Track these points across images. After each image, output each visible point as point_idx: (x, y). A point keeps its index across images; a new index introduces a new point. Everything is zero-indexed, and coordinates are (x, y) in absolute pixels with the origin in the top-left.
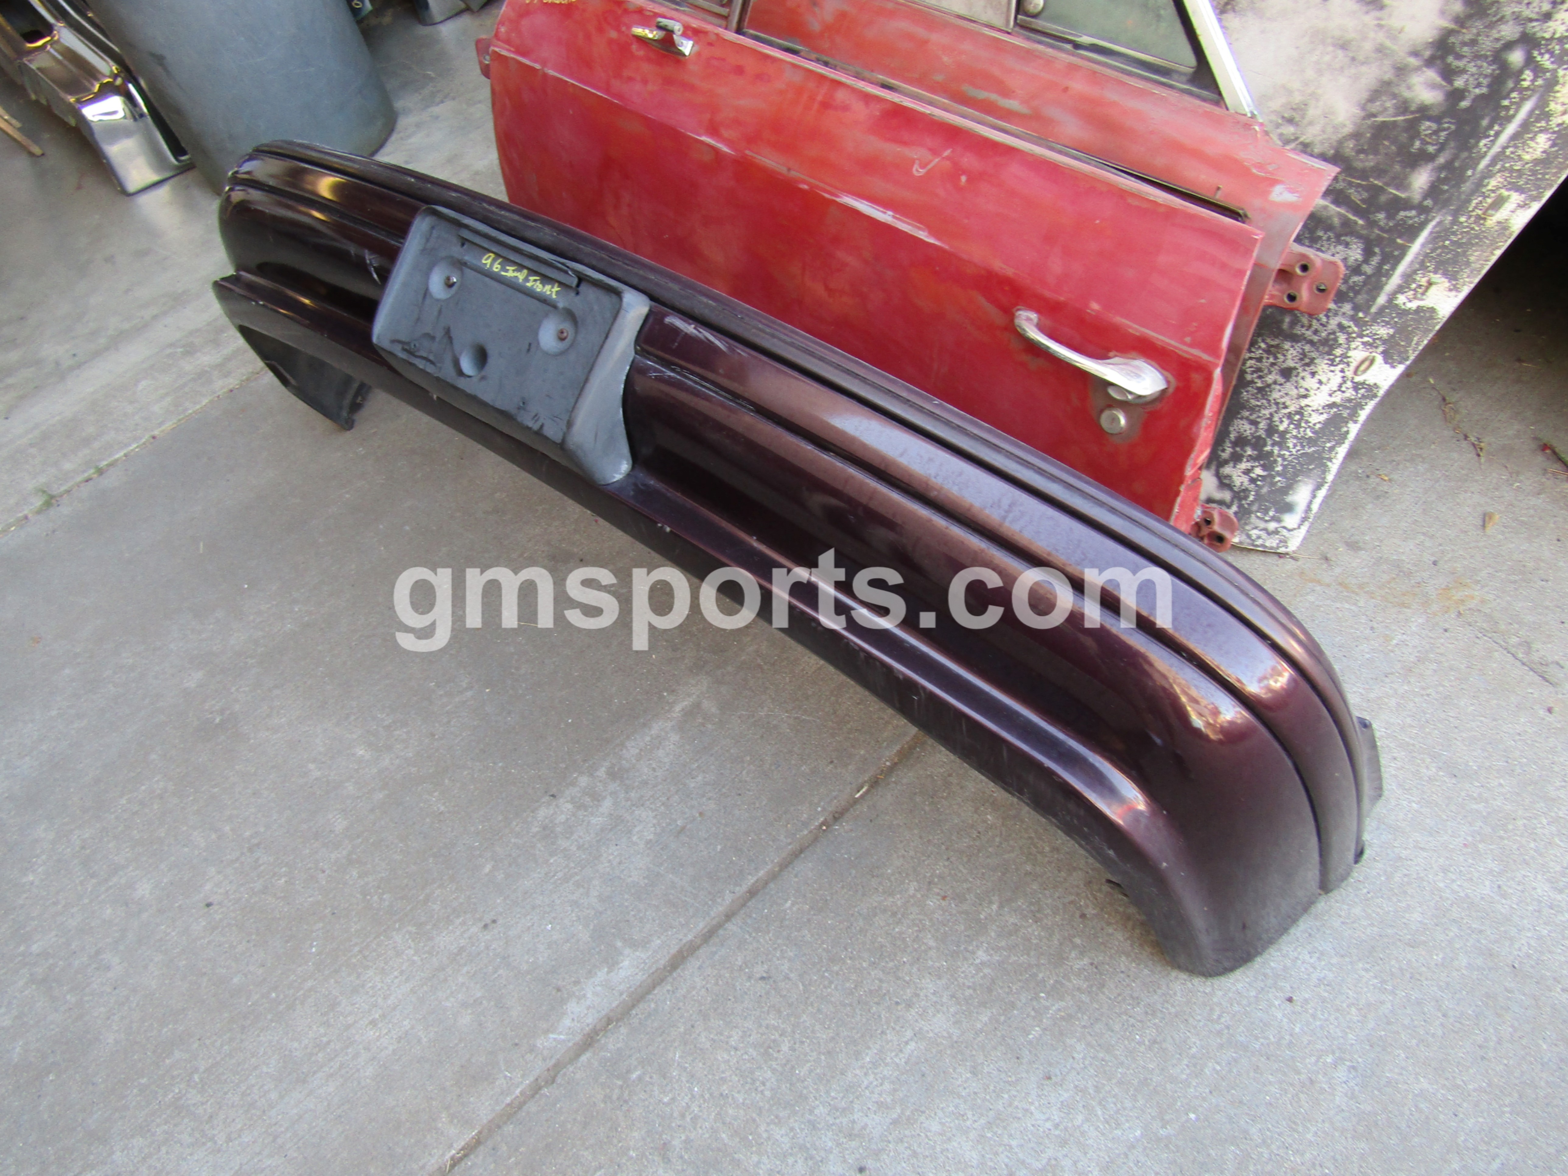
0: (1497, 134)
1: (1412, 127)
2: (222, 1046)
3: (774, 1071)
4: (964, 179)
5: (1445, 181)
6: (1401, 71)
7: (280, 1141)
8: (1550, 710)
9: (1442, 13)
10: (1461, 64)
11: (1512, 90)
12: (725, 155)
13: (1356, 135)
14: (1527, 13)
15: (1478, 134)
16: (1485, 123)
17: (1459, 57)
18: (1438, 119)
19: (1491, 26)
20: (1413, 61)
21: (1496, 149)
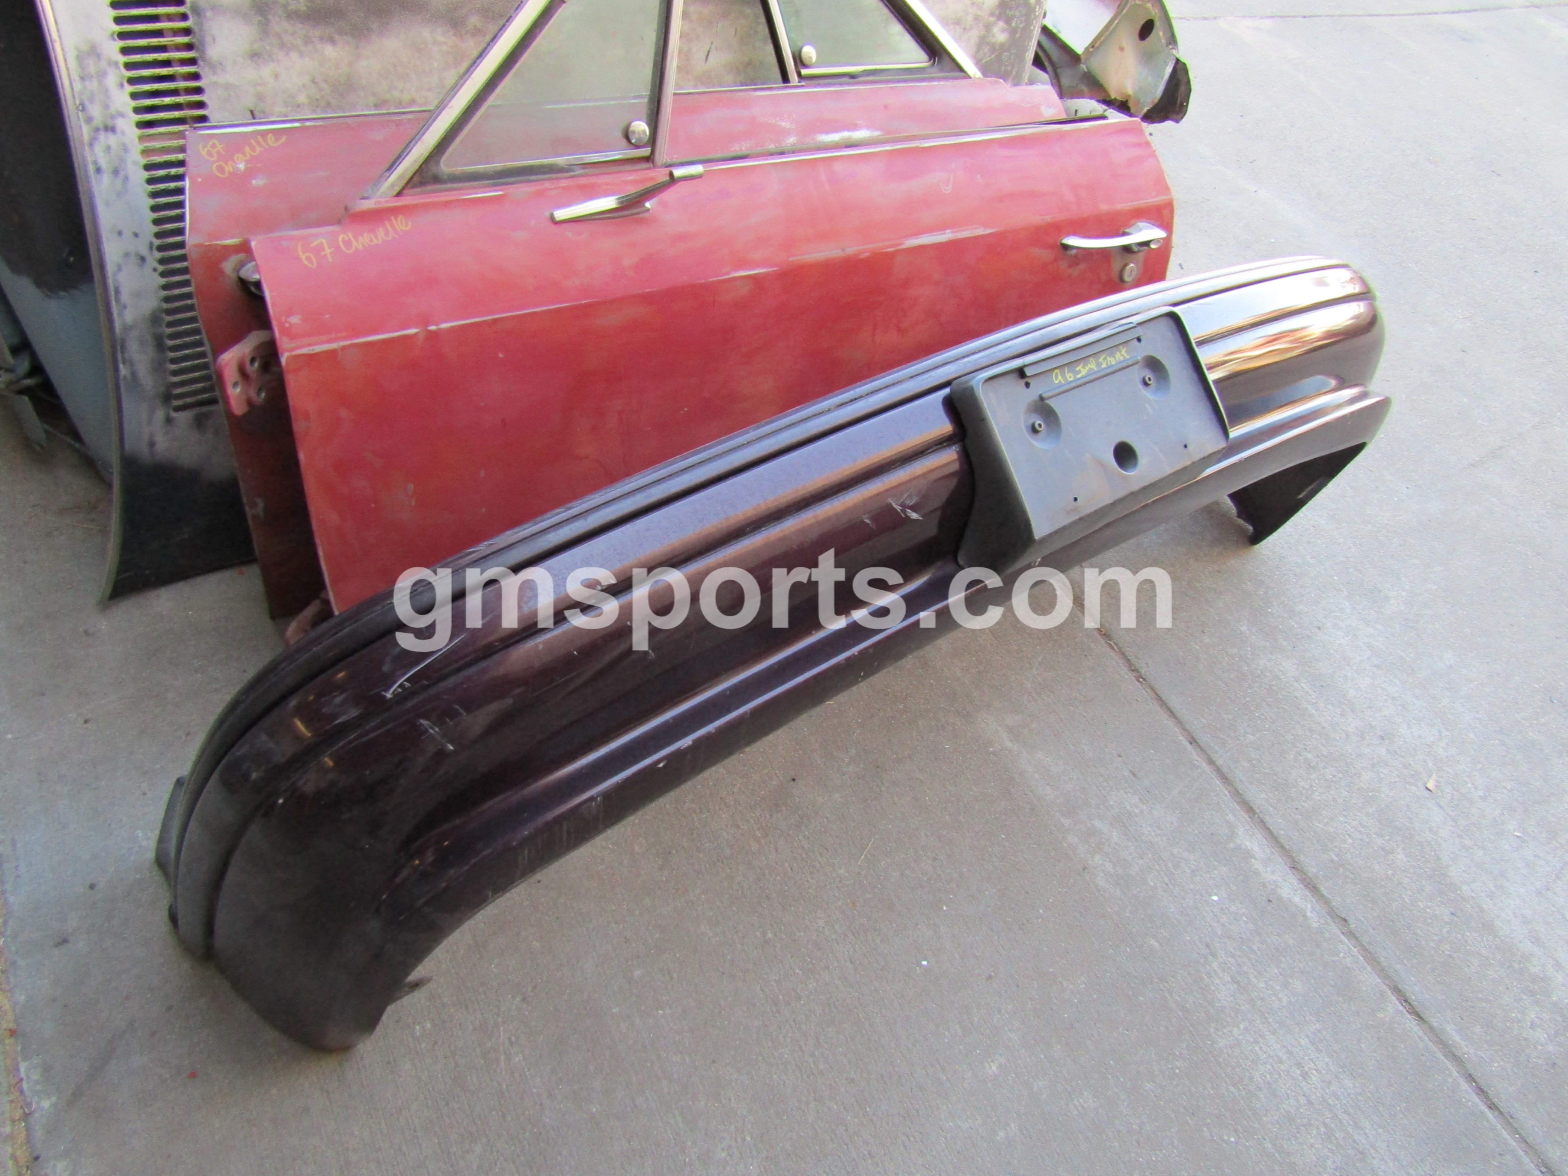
3: (1325, 768)
4: (979, 177)
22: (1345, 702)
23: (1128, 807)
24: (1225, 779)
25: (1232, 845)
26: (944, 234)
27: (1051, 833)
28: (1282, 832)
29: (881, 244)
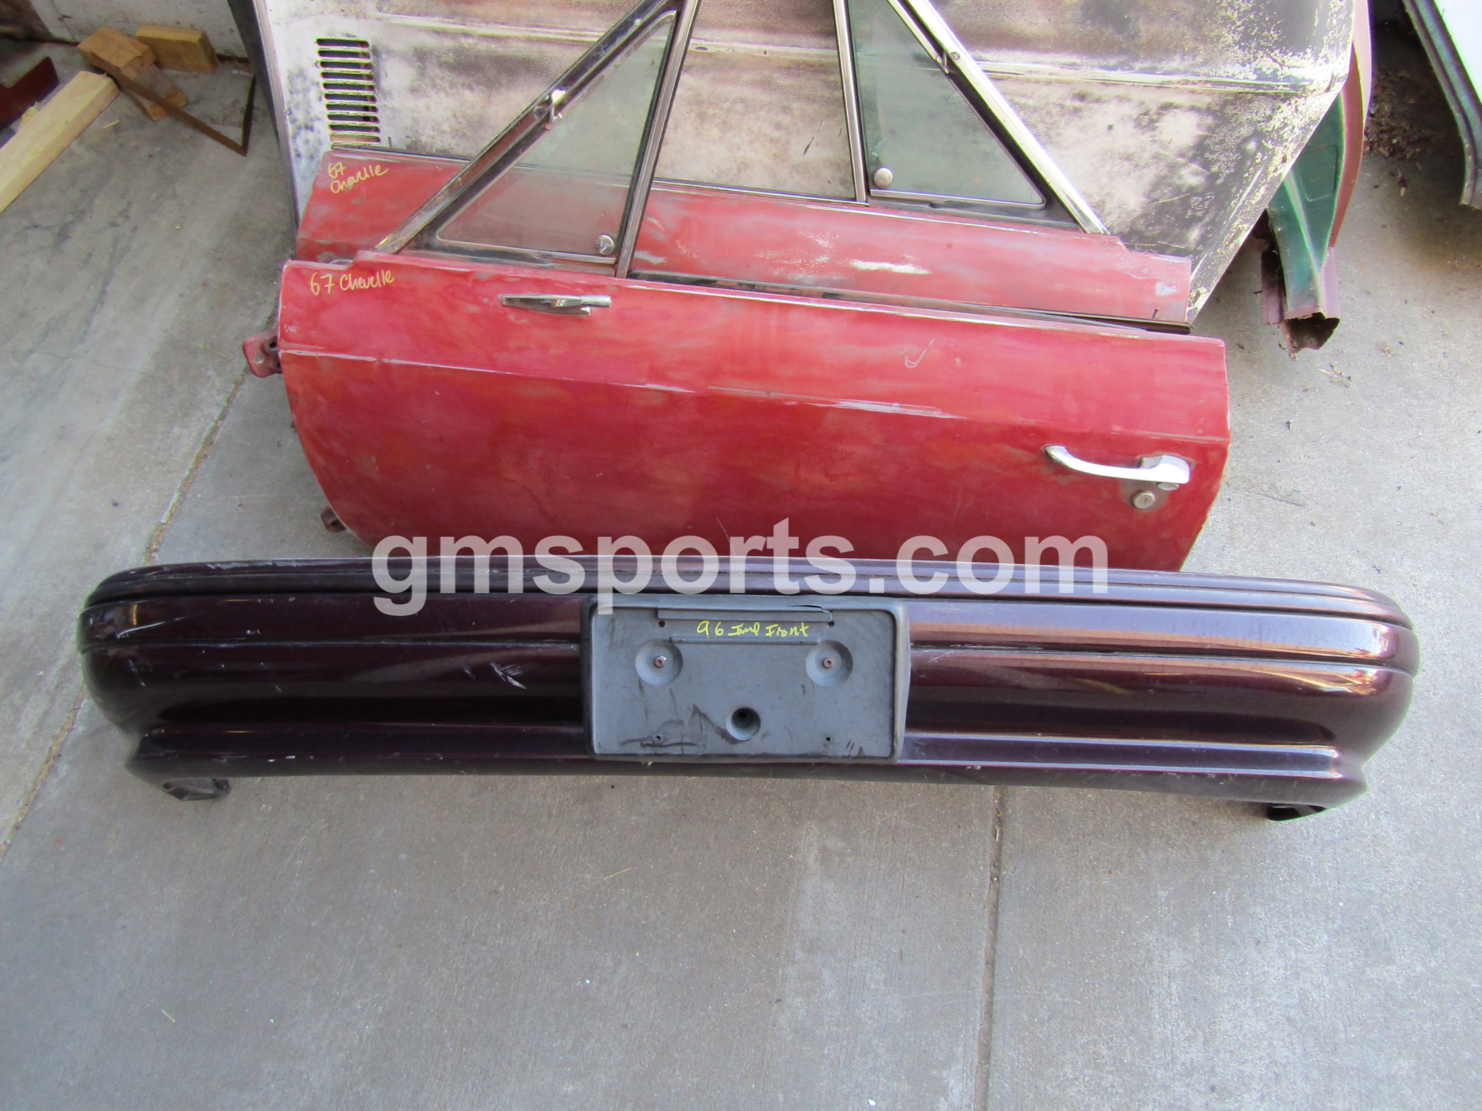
0: (1241, 195)
1: (1185, 203)
4: (958, 360)
5: (1211, 232)
6: (1173, 168)
8: (1312, 524)
9: (1199, 126)
10: (1215, 157)
11: (1250, 167)
13: (1145, 215)
14: (1256, 118)
15: (1229, 197)
16: (1234, 190)
17: (1212, 152)
18: (1202, 194)
19: (1233, 129)
20: (1181, 160)
21: (1240, 203)
22: (1207, 1030)
23: (868, 979)
24: (989, 1014)
25: (935, 1073)
26: (891, 406)
27: (777, 955)
28: (998, 1097)
29: (812, 398)
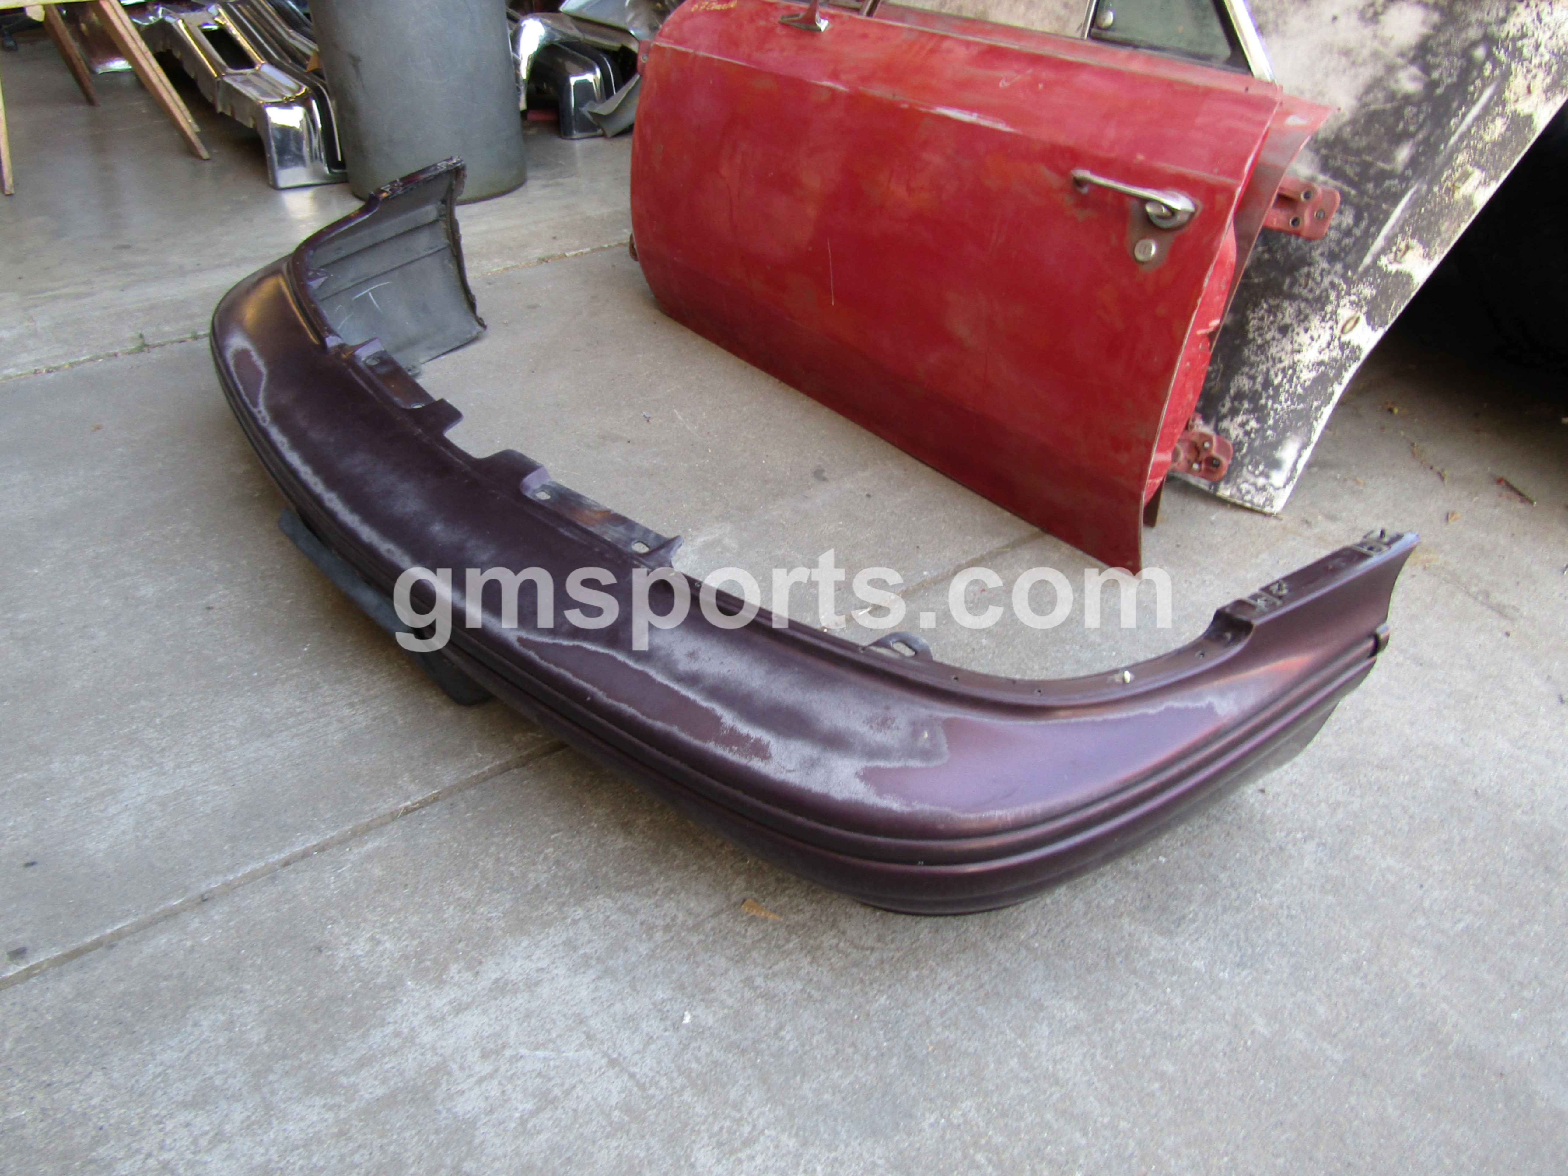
0: (1464, 115)
1: (1398, 113)
2: (191, 702)
4: (1041, 86)
5: (1423, 153)
6: (1391, 69)
7: (230, 774)
8: (1507, 634)
9: (1424, 23)
10: (1437, 60)
11: (1477, 78)
12: (841, 92)
13: (1353, 122)
14: (1487, 18)
15: (1449, 114)
16: (1455, 105)
17: (1435, 55)
18: (1418, 105)
19: (1461, 30)
20: (1400, 61)
21: (1463, 128)
26: (971, 115)
29: (920, 103)
